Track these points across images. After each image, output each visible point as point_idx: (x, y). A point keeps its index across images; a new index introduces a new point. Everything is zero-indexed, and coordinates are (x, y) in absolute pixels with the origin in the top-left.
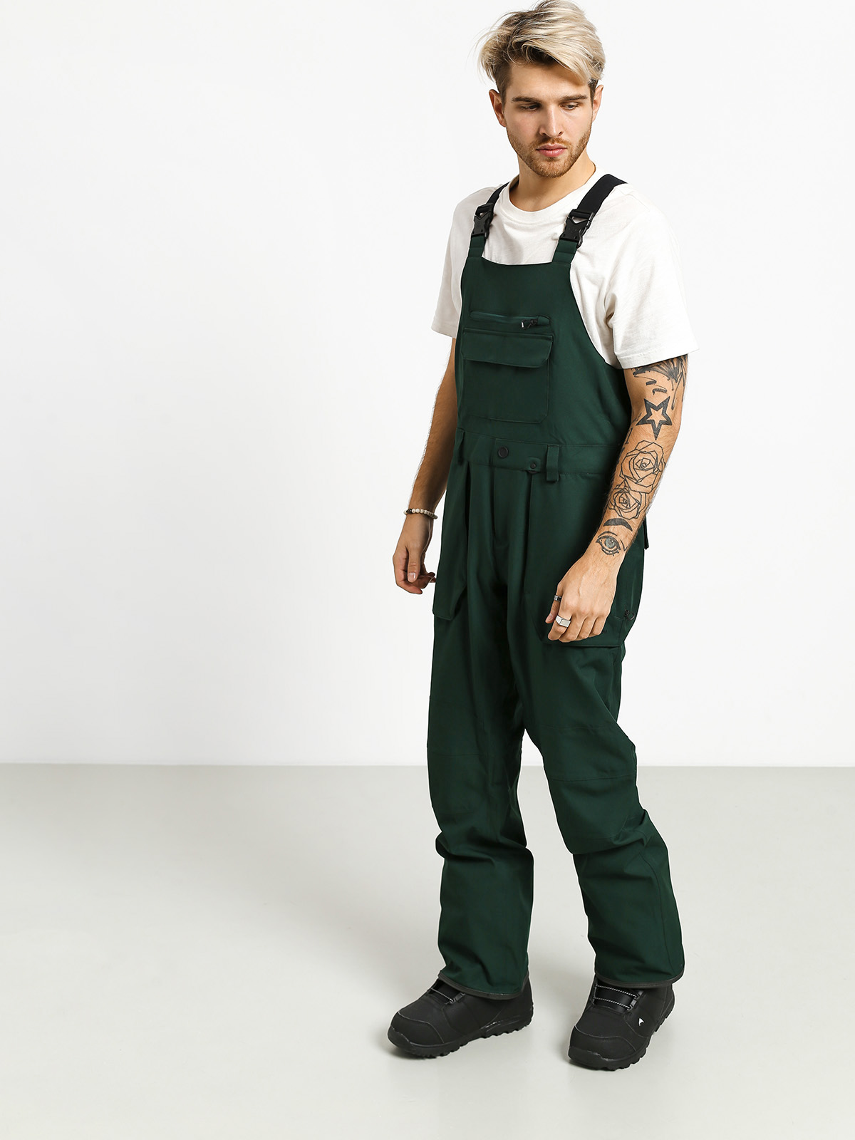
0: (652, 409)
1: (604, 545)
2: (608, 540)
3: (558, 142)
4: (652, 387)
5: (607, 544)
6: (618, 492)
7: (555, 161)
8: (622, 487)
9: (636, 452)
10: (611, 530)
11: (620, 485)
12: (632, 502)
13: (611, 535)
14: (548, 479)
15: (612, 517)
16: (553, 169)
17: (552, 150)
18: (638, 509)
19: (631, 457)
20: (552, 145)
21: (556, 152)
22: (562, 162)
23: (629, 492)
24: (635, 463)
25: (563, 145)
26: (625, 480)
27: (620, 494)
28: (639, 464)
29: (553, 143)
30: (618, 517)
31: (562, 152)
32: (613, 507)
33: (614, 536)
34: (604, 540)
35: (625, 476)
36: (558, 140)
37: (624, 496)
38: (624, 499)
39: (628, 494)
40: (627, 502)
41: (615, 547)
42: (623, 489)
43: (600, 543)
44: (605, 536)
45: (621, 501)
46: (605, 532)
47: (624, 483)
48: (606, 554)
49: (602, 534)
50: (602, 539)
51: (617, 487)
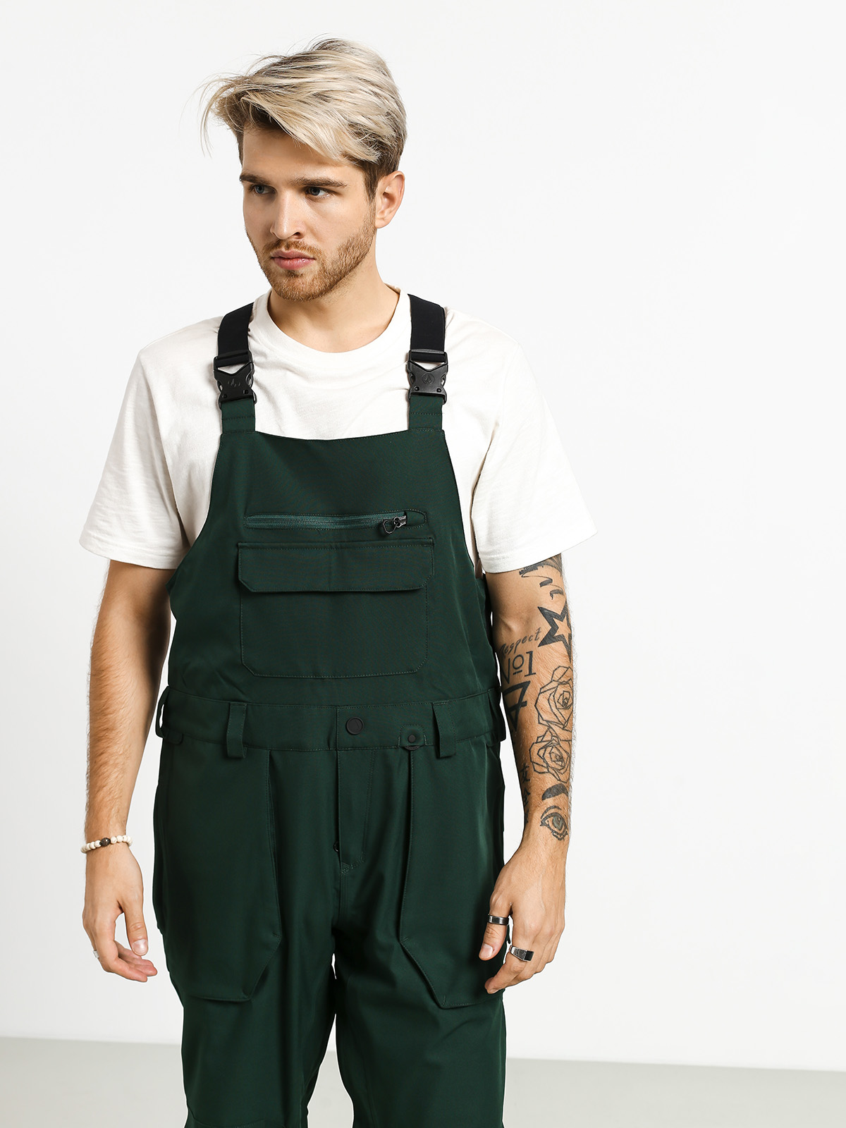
0: (555, 620)
1: (552, 827)
2: (555, 819)
3: (297, 247)
4: (549, 588)
5: (556, 825)
6: (545, 747)
7: (296, 276)
8: (548, 738)
9: (554, 684)
10: (555, 803)
11: (544, 737)
12: (565, 756)
13: (557, 810)
14: (442, 754)
15: (550, 784)
16: (294, 288)
17: (289, 259)
19: (550, 692)
20: (286, 252)
21: (296, 262)
22: (308, 279)
23: (559, 744)
24: (556, 700)
25: (306, 253)
26: (550, 727)
27: (549, 749)
28: (561, 701)
29: (288, 247)
30: (557, 782)
31: (306, 264)
32: (546, 770)
34: (550, 820)
35: (547, 721)
36: (296, 245)
37: (554, 750)
38: (556, 755)
39: (558, 746)
40: (561, 759)
42: (551, 741)
43: (548, 826)
44: (551, 814)
45: (554, 759)
46: (550, 808)
47: (548, 732)
48: (559, 839)
49: (545, 812)
50: (548, 819)
51: (539, 740)
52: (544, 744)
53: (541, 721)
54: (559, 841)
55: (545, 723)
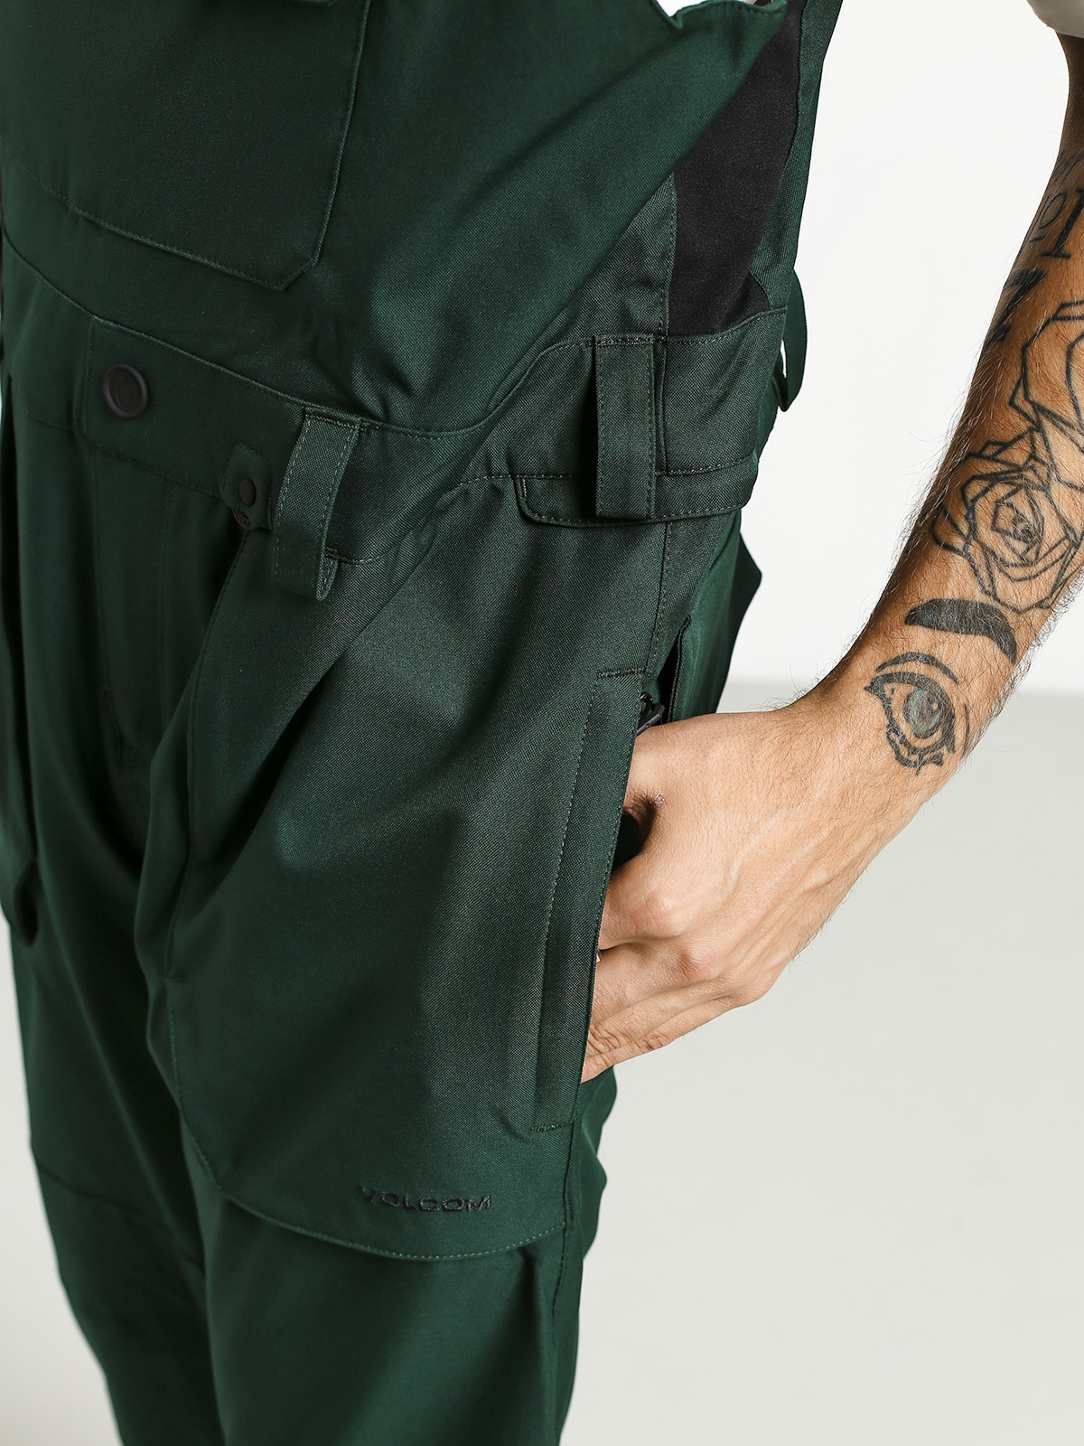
1: (899, 715)
2: (920, 696)
5: (914, 714)
6: (995, 479)
10: (942, 653)
11: (1005, 446)
12: (1052, 531)
13: (936, 675)
15: (951, 592)
18: (1063, 569)
23: (1045, 488)
26: (1038, 427)
27: (1001, 490)
30: (979, 597)
32: (959, 544)
33: (945, 683)
34: (902, 690)
35: (1038, 408)
37: (1020, 501)
38: (1018, 518)
39: (1039, 496)
40: (1032, 537)
41: (937, 736)
42: (1019, 469)
43: (886, 703)
44: (912, 675)
45: (1003, 523)
46: (914, 657)
47: (1027, 438)
48: (899, 757)
49: (896, 661)
50: (894, 685)
51: (989, 452)
52: (998, 468)
53: (1019, 401)
54: (897, 764)
55: (1028, 408)
